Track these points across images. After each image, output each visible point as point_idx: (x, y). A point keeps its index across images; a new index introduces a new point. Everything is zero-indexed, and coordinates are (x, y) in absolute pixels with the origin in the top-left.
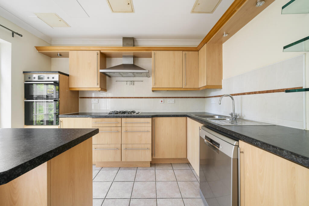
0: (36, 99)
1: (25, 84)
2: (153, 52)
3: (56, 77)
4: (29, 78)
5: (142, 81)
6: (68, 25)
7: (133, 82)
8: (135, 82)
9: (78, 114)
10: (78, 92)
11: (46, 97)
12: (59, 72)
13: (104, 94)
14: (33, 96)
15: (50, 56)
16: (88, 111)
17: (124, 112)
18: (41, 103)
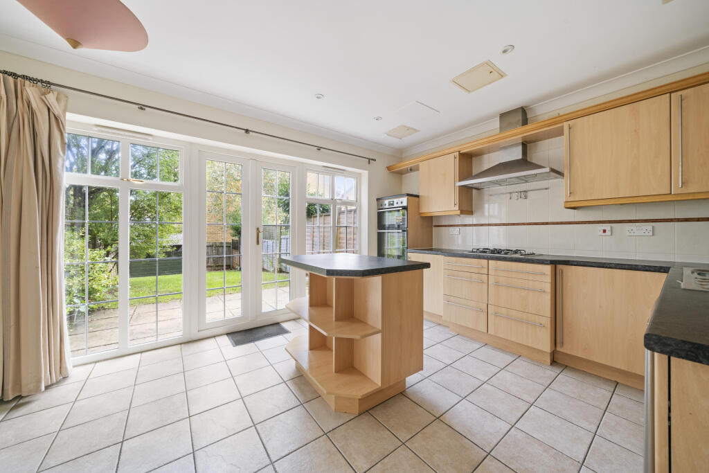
0: (388, 229)
1: (378, 213)
2: (566, 125)
3: (404, 201)
4: (381, 205)
5: (546, 189)
6: (416, 131)
7: (524, 194)
8: (529, 193)
9: (431, 250)
10: (431, 218)
11: (396, 226)
12: (408, 195)
13: (469, 220)
14: (385, 225)
15: (401, 173)
16: (445, 247)
17: (499, 252)
18: (392, 234)
